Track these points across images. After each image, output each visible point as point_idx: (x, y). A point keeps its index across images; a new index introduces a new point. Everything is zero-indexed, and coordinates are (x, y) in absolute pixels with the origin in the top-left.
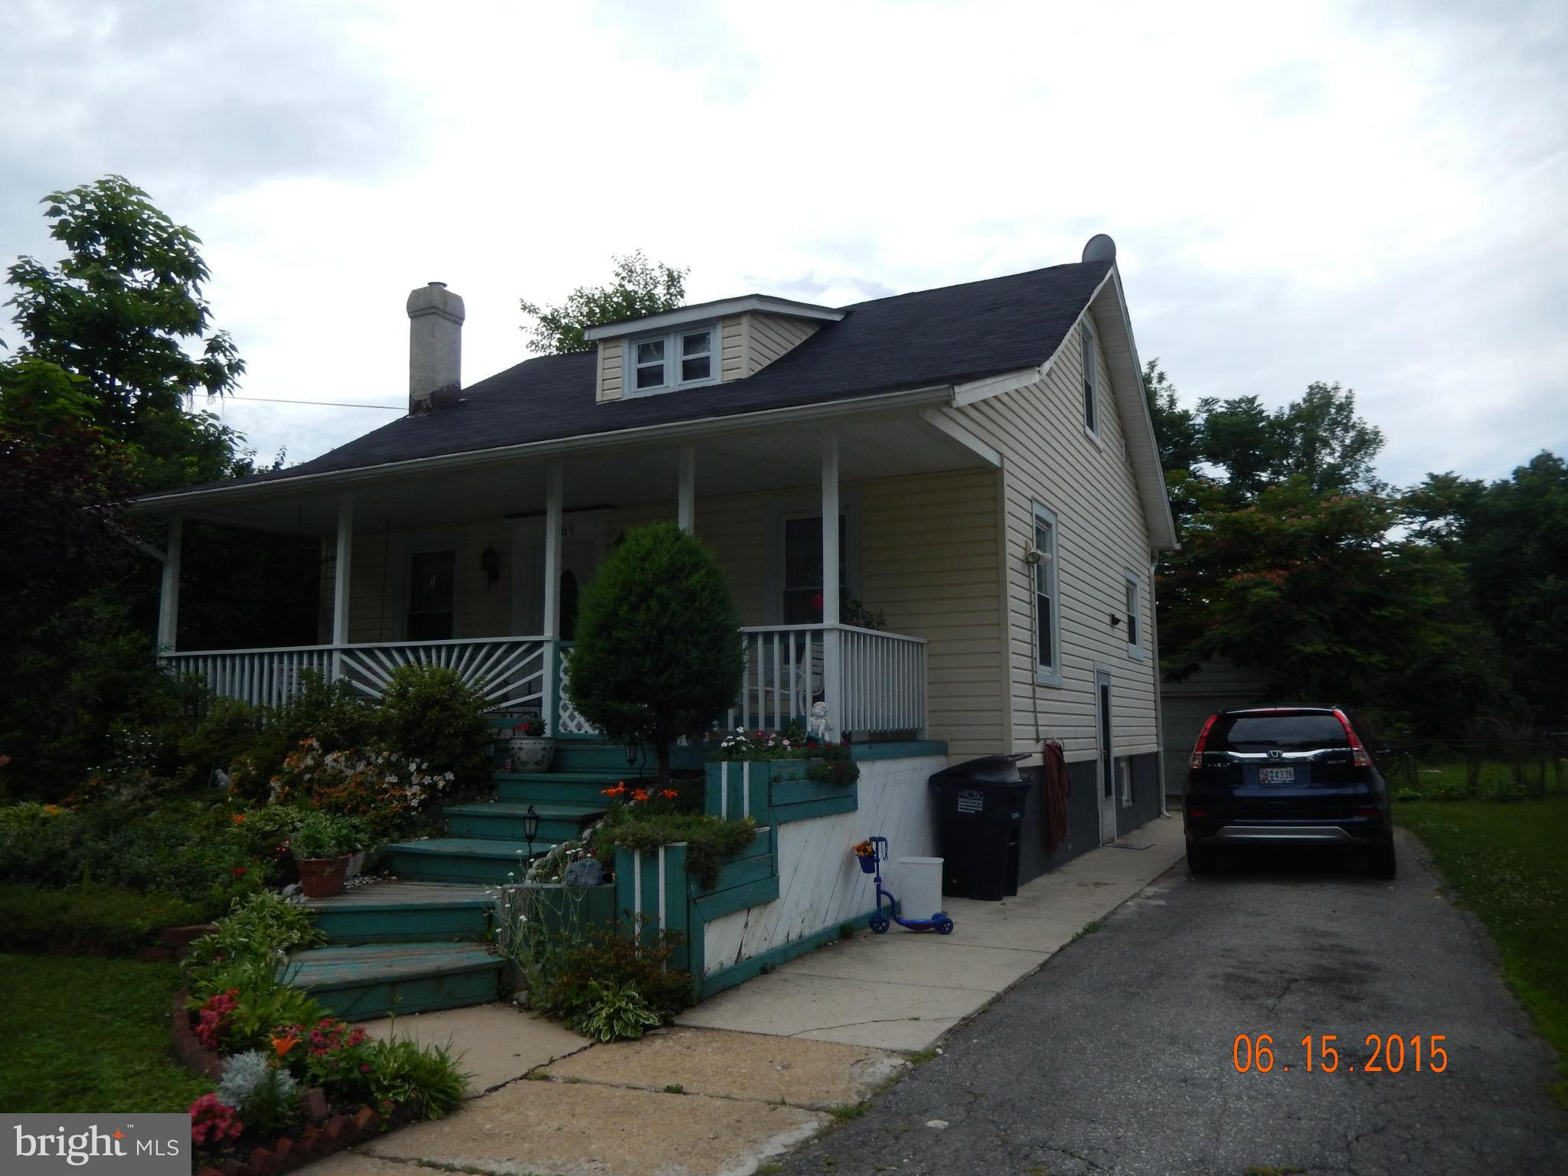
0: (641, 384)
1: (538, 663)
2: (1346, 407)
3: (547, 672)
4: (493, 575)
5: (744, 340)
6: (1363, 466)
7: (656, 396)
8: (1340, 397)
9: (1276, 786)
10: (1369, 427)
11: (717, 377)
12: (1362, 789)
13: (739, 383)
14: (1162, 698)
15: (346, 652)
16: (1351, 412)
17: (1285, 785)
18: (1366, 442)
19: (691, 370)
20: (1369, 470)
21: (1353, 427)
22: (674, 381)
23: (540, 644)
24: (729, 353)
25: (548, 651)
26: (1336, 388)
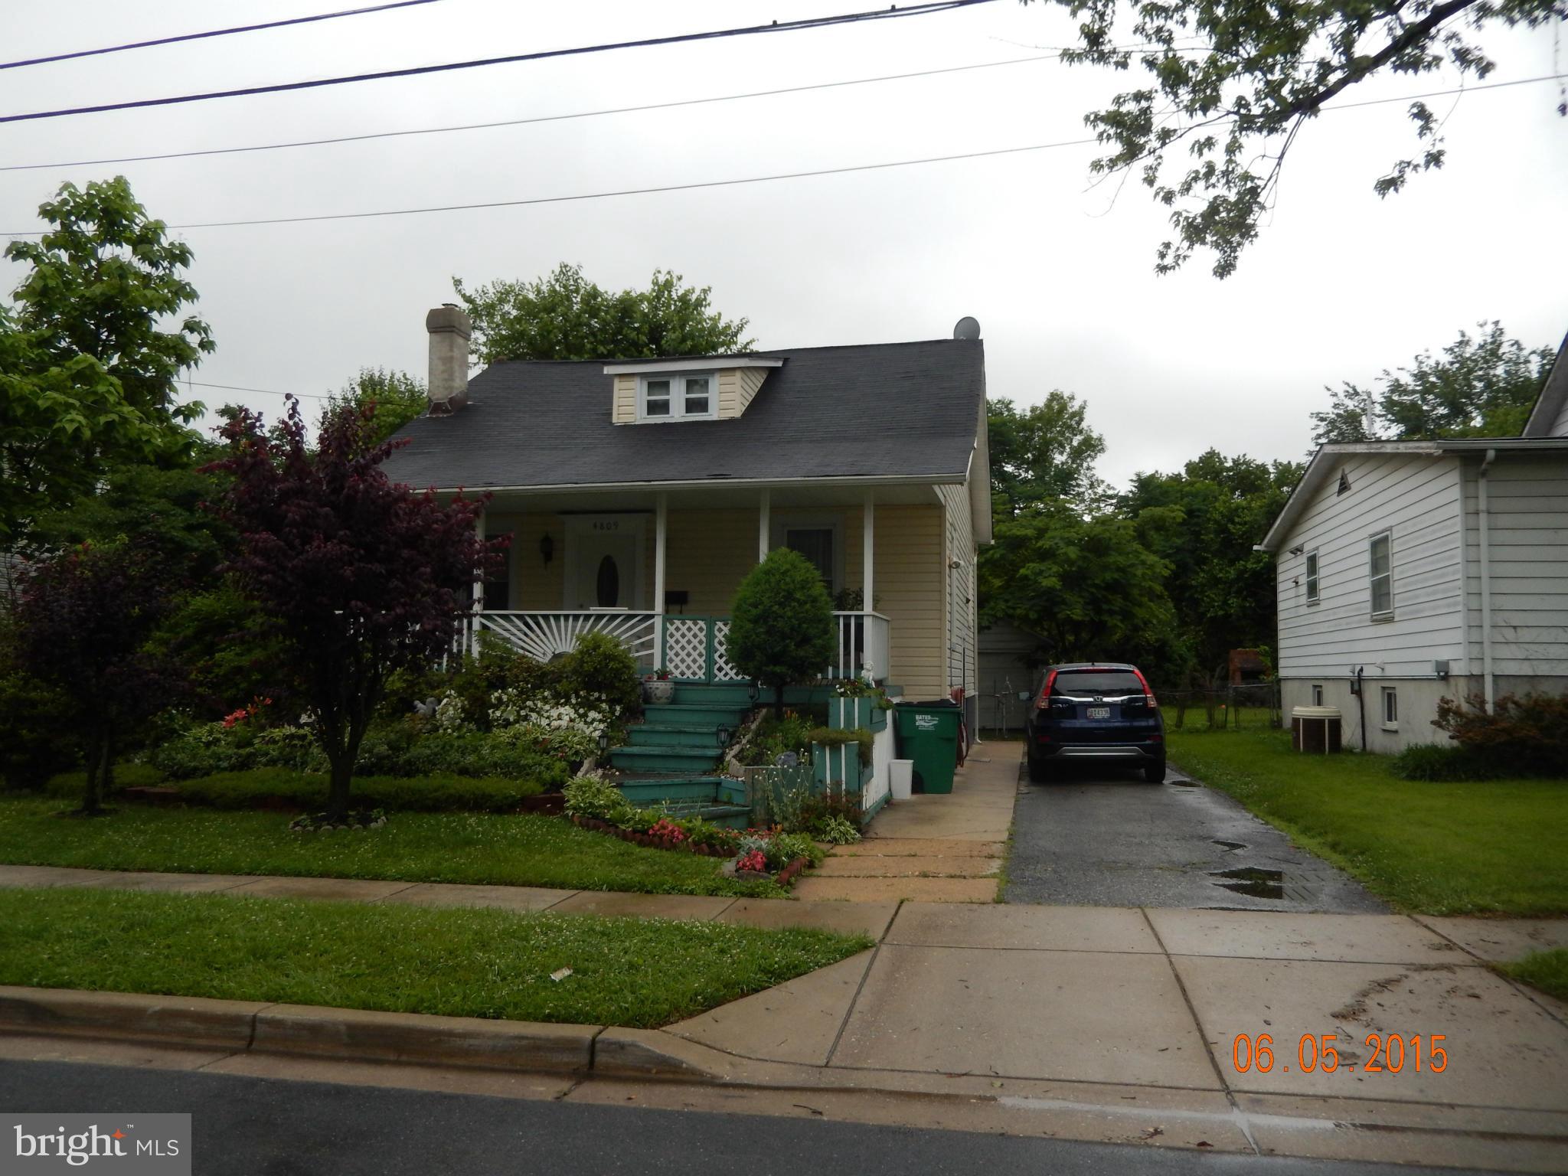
0: (649, 413)
1: (650, 629)
2: (1079, 415)
3: (657, 635)
4: (548, 556)
5: (737, 388)
6: (1085, 465)
7: (664, 424)
8: (1075, 406)
9: (1098, 721)
10: (1095, 435)
11: (714, 414)
12: (1151, 722)
13: (731, 421)
14: (979, 653)
15: (483, 616)
16: (1082, 420)
17: (1104, 720)
18: (1091, 446)
19: (692, 406)
20: (1088, 468)
21: (1081, 432)
22: (677, 413)
23: (652, 616)
24: (724, 397)
25: (658, 622)
26: (1072, 398)
